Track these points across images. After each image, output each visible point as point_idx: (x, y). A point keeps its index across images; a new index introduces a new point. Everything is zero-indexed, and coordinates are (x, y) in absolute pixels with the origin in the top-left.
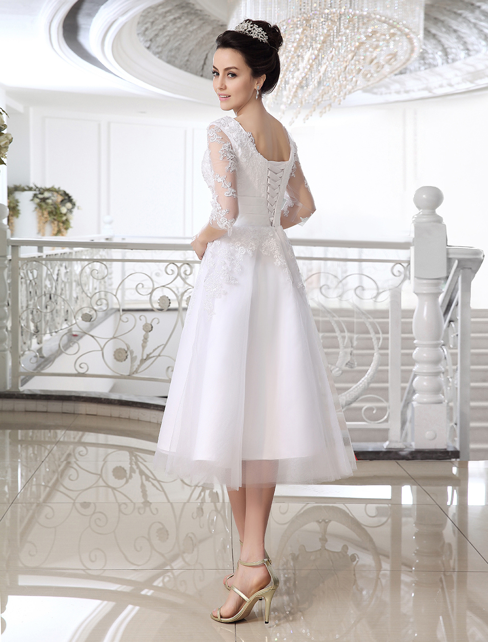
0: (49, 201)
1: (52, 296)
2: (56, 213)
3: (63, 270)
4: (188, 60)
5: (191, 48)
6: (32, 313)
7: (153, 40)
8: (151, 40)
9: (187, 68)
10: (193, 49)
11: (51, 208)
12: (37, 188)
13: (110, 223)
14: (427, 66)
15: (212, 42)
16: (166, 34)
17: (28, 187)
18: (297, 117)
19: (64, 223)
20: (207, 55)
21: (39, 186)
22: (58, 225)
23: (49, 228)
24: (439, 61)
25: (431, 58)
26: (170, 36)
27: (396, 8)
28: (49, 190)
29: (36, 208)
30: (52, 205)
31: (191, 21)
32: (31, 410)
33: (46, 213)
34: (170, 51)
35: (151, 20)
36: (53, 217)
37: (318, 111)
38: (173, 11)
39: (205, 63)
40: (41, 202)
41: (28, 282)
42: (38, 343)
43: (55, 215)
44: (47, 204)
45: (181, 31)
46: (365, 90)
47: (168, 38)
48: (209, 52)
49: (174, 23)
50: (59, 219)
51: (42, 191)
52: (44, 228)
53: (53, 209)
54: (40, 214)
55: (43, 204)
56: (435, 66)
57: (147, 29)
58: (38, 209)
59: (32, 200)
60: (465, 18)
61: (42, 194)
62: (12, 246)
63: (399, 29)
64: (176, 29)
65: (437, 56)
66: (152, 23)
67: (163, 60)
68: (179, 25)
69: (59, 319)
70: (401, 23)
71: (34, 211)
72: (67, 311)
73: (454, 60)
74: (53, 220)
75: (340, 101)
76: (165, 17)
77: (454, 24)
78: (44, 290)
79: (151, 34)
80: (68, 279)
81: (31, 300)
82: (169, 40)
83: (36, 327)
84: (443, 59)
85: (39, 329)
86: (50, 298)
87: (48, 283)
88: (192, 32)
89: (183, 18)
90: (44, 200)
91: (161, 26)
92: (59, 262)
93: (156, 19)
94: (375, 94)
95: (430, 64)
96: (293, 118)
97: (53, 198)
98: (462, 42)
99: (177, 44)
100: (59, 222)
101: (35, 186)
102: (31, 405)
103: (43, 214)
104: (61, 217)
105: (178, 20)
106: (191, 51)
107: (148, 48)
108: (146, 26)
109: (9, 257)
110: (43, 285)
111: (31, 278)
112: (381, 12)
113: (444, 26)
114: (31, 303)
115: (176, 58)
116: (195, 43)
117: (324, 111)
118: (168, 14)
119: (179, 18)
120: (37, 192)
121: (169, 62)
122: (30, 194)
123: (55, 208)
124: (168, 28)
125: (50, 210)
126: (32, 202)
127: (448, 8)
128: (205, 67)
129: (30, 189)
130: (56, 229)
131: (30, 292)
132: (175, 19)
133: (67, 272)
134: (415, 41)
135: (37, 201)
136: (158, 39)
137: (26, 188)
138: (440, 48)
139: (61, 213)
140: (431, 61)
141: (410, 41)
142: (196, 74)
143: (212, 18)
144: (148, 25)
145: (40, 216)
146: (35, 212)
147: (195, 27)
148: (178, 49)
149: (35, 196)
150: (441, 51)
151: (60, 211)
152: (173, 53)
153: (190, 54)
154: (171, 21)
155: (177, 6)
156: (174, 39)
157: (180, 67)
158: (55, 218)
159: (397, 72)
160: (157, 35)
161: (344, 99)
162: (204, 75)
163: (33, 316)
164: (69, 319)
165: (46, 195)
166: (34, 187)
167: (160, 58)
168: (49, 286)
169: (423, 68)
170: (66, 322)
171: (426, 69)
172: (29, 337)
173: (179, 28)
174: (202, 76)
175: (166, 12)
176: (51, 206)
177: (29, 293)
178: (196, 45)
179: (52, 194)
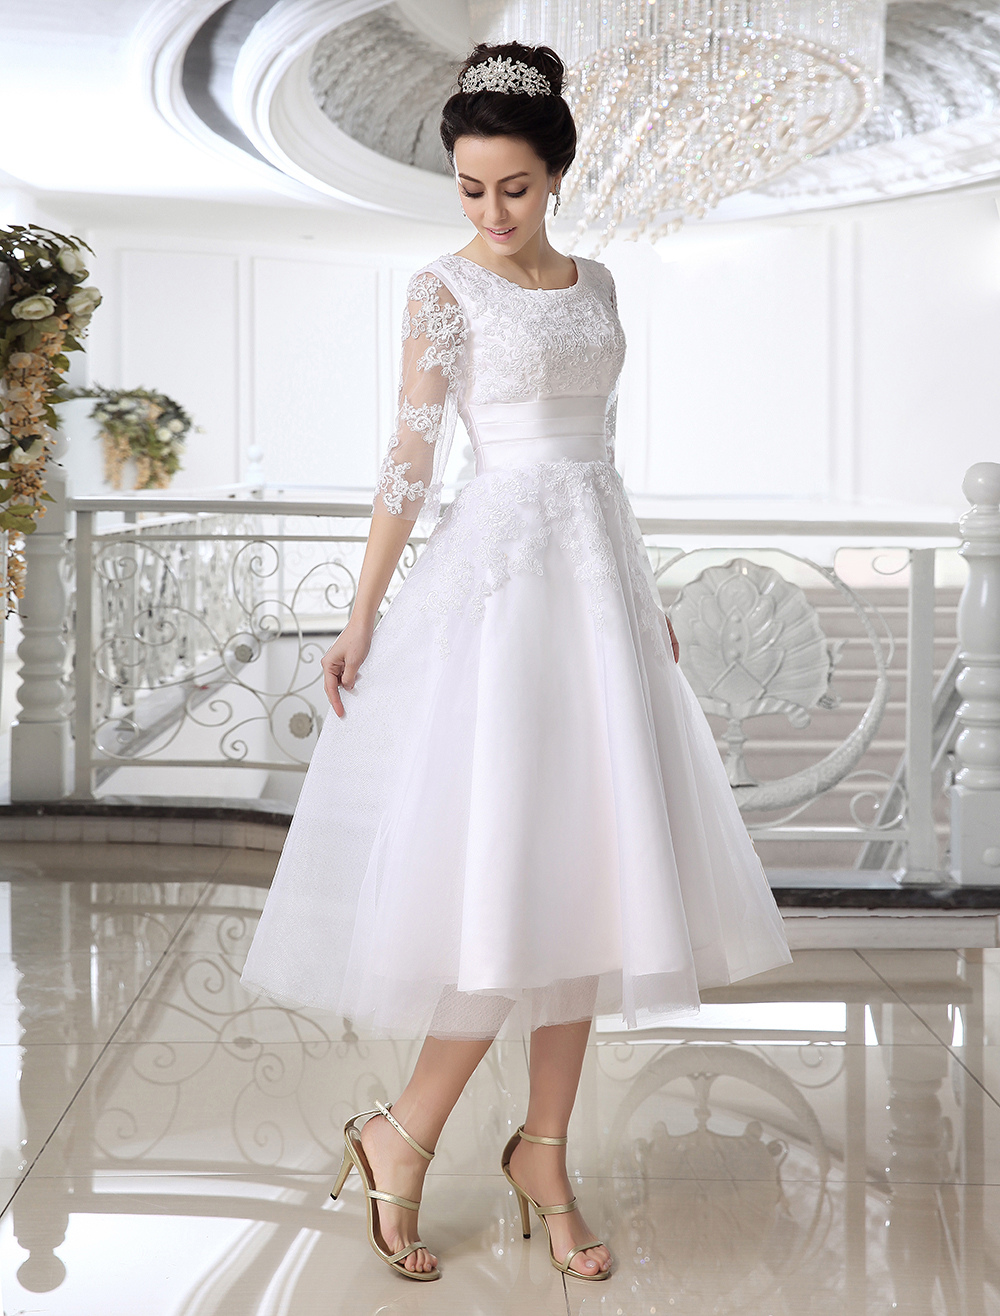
0: (132, 418)
1: (154, 611)
2: (148, 440)
3: (176, 557)
4: (385, 133)
5: (391, 110)
6: (113, 645)
7: (330, 93)
8: (326, 93)
9: (385, 148)
10: (395, 110)
11: (135, 431)
12: (103, 390)
13: (259, 459)
14: (871, 139)
15: (434, 96)
16: (350, 80)
17: (83, 389)
18: (606, 245)
19: (163, 460)
20: (422, 122)
21: (107, 387)
22: (151, 465)
23: (130, 473)
24: (897, 128)
25: (879, 123)
26: (356, 84)
27: (836, 25)
28: (130, 395)
29: (101, 432)
30: (138, 424)
31: (392, 55)
32: (120, 840)
33: (123, 443)
34: (357, 114)
35: (327, 52)
36: (139, 449)
37: (649, 231)
38: (363, 35)
39: (418, 139)
40: (112, 419)
41: (106, 582)
42: (125, 705)
43: (144, 446)
44: (127, 423)
45: (375, 74)
46: (761, 189)
47: (353, 89)
48: (426, 116)
49: (364, 59)
50: (154, 453)
51: (115, 397)
52: (118, 472)
53: (141, 433)
54: (111, 444)
55: (118, 424)
56: (888, 138)
57: (320, 71)
58: (105, 434)
59: (92, 416)
60: (951, 42)
61: (115, 403)
62: (78, 512)
63: (840, 67)
64: (366, 72)
65: (893, 119)
66: (329, 58)
67: (346, 132)
68: (371, 63)
69: (168, 655)
70: (843, 55)
71: (96, 438)
72: (185, 639)
73: (927, 127)
74: (138, 455)
75: (703, 210)
76: (349, 46)
77: (928, 55)
78: (137, 597)
79: (326, 80)
80: (187, 575)
81: (110, 620)
82: (355, 94)
83: (122, 673)
84: (904, 125)
85: (127, 676)
86: (150, 614)
87: (145, 584)
88: (393, 77)
89: (378, 48)
90: (120, 415)
91: (342, 65)
92: (169, 543)
93: (336, 51)
94: (772, 195)
95: (878, 135)
96: (597, 247)
97: (140, 411)
98: (943, 90)
99: (367, 101)
100: (153, 458)
101: (99, 388)
102: (122, 829)
103: (117, 444)
104: (160, 449)
105: (371, 54)
106: (391, 115)
107: (323, 108)
108: (319, 64)
109: (72, 534)
110: (137, 588)
111: (112, 576)
112: (807, 32)
113: (908, 59)
114: (110, 625)
115: (367, 129)
116: (398, 98)
117: (662, 231)
118: (355, 41)
119: (373, 48)
120: (105, 400)
121: (355, 137)
122: (89, 404)
123: (145, 431)
124: (354, 69)
125: (133, 435)
126: (92, 420)
127: (918, 23)
128: (419, 145)
129: (88, 394)
130: (147, 473)
131: (110, 604)
132: (366, 50)
133: (185, 561)
134: (868, 89)
135: (104, 417)
136: (338, 91)
137: (79, 392)
138: (899, 102)
139: (158, 442)
140: (880, 128)
141: (859, 89)
142: (401, 160)
143: (434, 49)
144: (323, 62)
145: (111, 448)
146: (99, 440)
147: (399, 67)
148: (369, 110)
149: (100, 407)
150: (901, 108)
151: (155, 436)
152: (361, 120)
153: (388, 121)
154: (360, 54)
155: (369, 24)
156: (363, 91)
157: (373, 147)
158: (145, 450)
159: (820, 152)
160: (336, 83)
161: (714, 207)
162: (417, 162)
163: (114, 652)
164: (188, 654)
165: (125, 404)
166: (96, 391)
167: (341, 127)
168: (149, 590)
169: (863, 143)
170: (181, 661)
171: (869, 145)
172: (106, 693)
173: (372, 69)
174: (412, 164)
175: (352, 37)
176: (137, 428)
177: (107, 605)
178: (402, 102)
179: (139, 403)
